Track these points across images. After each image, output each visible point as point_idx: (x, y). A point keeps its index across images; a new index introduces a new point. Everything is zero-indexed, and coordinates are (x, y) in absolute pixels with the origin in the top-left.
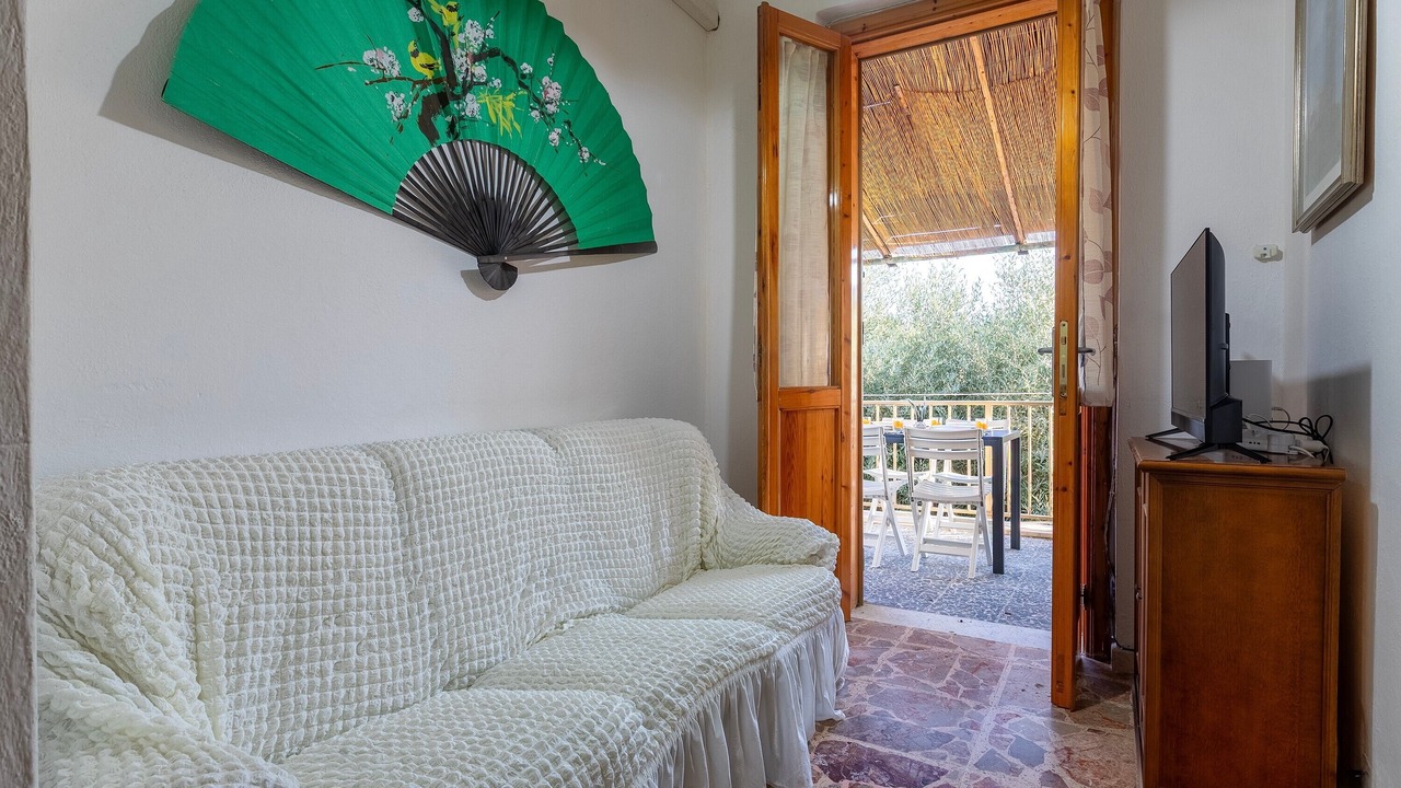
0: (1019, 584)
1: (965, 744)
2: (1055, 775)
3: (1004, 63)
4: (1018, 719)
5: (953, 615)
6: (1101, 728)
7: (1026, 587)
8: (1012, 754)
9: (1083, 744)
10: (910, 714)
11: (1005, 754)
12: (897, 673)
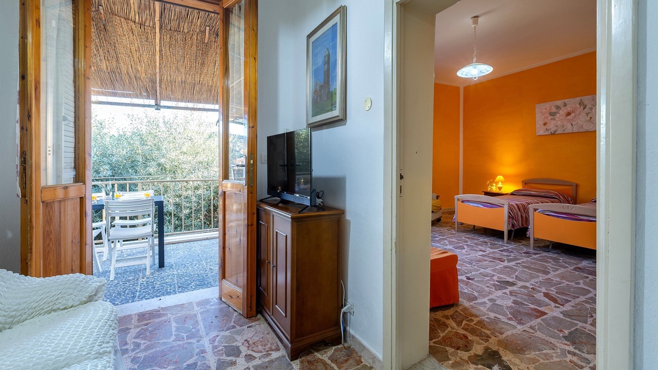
0: (175, 271)
1: (205, 363)
2: (249, 355)
3: (170, 20)
4: (219, 338)
5: (153, 297)
6: (251, 325)
7: (179, 271)
8: (228, 355)
9: (250, 335)
10: (167, 363)
11: (224, 357)
12: (144, 343)
